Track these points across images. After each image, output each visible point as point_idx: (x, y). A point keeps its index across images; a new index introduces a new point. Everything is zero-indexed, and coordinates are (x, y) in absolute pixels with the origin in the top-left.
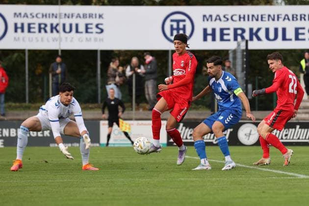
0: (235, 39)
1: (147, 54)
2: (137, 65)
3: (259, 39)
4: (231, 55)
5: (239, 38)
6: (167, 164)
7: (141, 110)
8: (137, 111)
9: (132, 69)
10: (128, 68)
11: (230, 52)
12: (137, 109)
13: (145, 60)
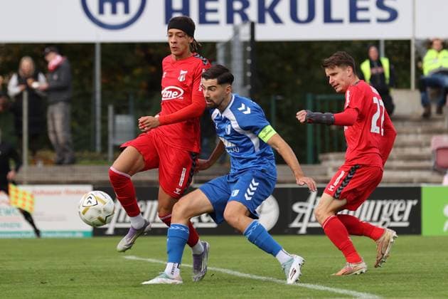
0: (230, 20)
1: (52, 51)
2: (32, 73)
3: (277, 20)
4: (221, 53)
5: (237, 18)
6: (93, 272)
7: (40, 165)
8: (33, 167)
9: (22, 81)
10: (14, 80)
11: (218, 46)
12: (33, 162)
13: (47, 63)
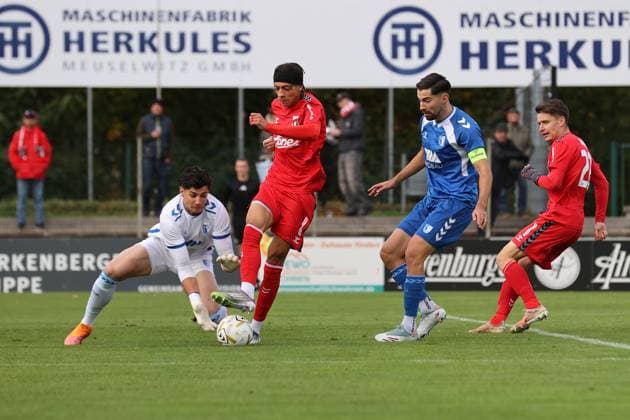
0: (530, 64)
3: (580, 64)
4: (520, 100)
5: (538, 63)
7: (330, 216)
11: (517, 92)
12: (323, 213)
13: (339, 109)
